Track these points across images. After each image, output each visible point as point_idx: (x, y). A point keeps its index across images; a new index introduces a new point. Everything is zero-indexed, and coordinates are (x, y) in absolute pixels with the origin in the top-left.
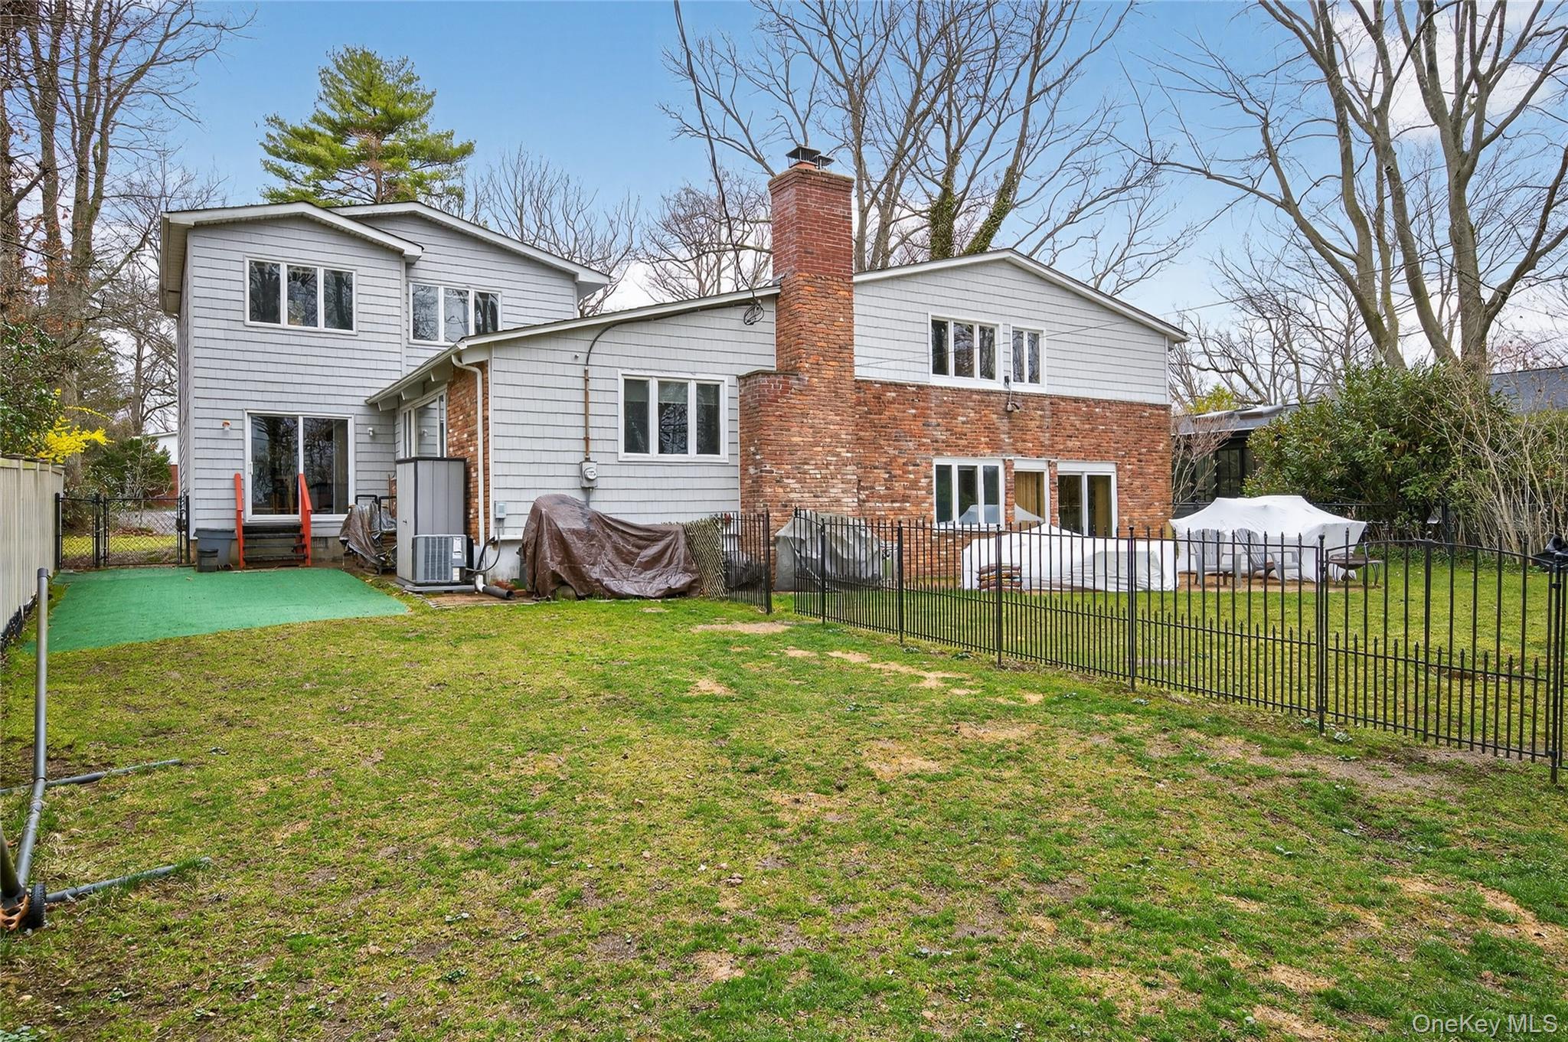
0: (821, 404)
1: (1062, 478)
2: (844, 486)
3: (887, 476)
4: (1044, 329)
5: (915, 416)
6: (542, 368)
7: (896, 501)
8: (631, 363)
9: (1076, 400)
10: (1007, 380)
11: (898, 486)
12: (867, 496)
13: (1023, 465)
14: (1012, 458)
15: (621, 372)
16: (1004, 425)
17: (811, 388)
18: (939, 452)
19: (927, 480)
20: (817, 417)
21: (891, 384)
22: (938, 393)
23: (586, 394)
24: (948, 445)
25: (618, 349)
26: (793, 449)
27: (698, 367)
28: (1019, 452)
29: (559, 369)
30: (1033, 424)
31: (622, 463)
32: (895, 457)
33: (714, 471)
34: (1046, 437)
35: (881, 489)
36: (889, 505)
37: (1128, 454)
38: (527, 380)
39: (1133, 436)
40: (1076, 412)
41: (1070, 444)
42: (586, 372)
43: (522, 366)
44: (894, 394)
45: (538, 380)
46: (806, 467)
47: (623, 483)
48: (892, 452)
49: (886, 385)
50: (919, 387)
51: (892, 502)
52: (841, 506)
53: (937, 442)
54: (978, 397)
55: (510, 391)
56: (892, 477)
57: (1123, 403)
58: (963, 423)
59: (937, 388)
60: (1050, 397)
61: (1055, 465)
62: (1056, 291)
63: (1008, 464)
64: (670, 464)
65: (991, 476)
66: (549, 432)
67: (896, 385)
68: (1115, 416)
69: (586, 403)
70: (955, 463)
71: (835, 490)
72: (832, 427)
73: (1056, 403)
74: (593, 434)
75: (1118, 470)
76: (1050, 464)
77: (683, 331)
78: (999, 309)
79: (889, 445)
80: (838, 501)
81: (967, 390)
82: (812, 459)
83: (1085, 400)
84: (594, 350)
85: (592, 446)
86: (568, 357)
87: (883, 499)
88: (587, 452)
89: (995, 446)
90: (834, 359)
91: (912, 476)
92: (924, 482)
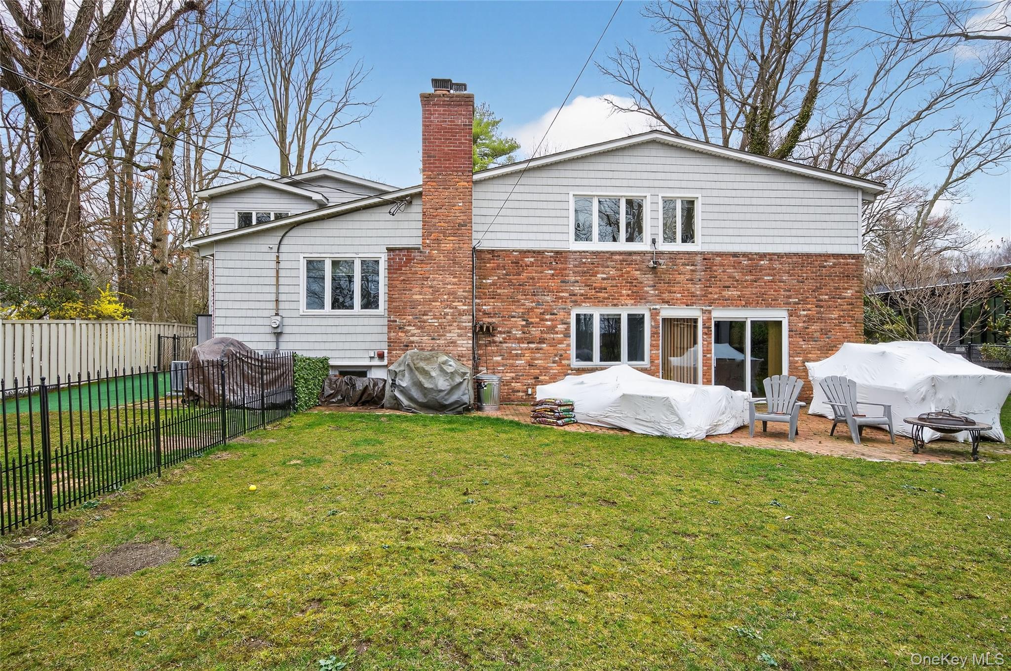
0: (440, 269)
1: (718, 324)
2: (459, 331)
3: (524, 323)
4: (699, 195)
5: (553, 275)
6: (248, 256)
7: (533, 343)
8: (310, 249)
9: (735, 255)
10: (654, 242)
11: (535, 332)
12: (504, 339)
13: (668, 312)
14: (657, 307)
15: (302, 256)
16: (648, 279)
17: (430, 257)
18: (576, 303)
19: (565, 326)
20: (437, 279)
21: (529, 251)
22: (577, 255)
23: (277, 272)
24: (586, 298)
25: (300, 241)
26: (414, 304)
27: (361, 249)
28: (668, 302)
29: (260, 256)
30: (681, 278)
31: (302, 316)
32: (532, 309)
33: (373, 321)
34: (697, 289)
35: (519, 334)
36: (526, 345)
37: (804, 301)
38: (238, 264)
39: (810, 285)
40: (736, 265)
41: (727, 293)
42: (278, 257)
43: (234, 256)
44: (532, 260)
45: (245, 264)
46: (425, 317)
47: (303, 330)
48: (529, 304)
49: (525, 253)
50: (557, 253)
51: (528, 343)
52: (456, 346)
53: (574, 295)
54: (621, 257)
55: (226, 272)
56: (529, 324)
57: (796, 254)
58: (603, 279)
59: (575, 252)
60: (701, 253)
61: (710, 312)
62: (716, 162)
63: (655, 314)
64: (338, 317)
65: (636, 322)
66: (252, 297)
67: (534, 252)
68: (787, 267)
69: (278, 277)
70: (597, 313)
71: (451, 335)
72: (449, 287)
73: (708, 258)
74: (282, 297)
75: (790, 315)
76: (704, 312)
77: (350, 225)
78: (646, 183)
79: (525, 299)
80: (454, 343)
81: (607, 252)
82: (431, 311)
83: (745, 255)
84: (283, 242)
85: (282, 306)
86: (265, 248)
87: (520, 341)
88: (277, 309)
89: (639, 297)
90: (454, 235)
91: (549, 323)
92: (561, 327)
